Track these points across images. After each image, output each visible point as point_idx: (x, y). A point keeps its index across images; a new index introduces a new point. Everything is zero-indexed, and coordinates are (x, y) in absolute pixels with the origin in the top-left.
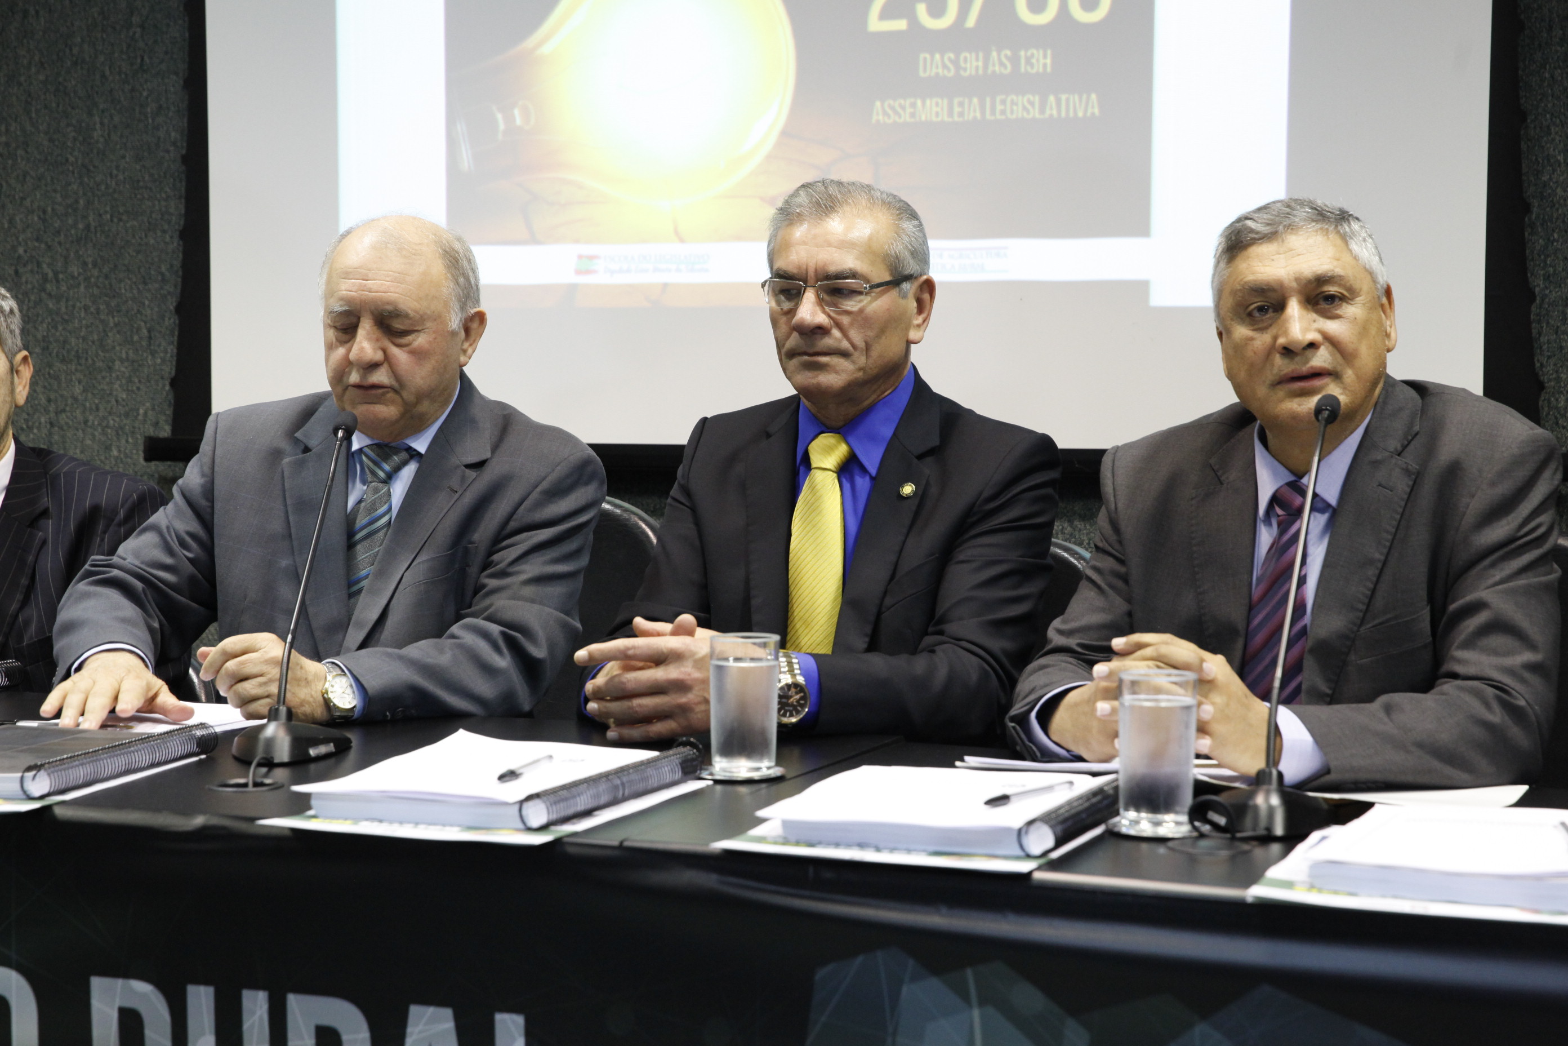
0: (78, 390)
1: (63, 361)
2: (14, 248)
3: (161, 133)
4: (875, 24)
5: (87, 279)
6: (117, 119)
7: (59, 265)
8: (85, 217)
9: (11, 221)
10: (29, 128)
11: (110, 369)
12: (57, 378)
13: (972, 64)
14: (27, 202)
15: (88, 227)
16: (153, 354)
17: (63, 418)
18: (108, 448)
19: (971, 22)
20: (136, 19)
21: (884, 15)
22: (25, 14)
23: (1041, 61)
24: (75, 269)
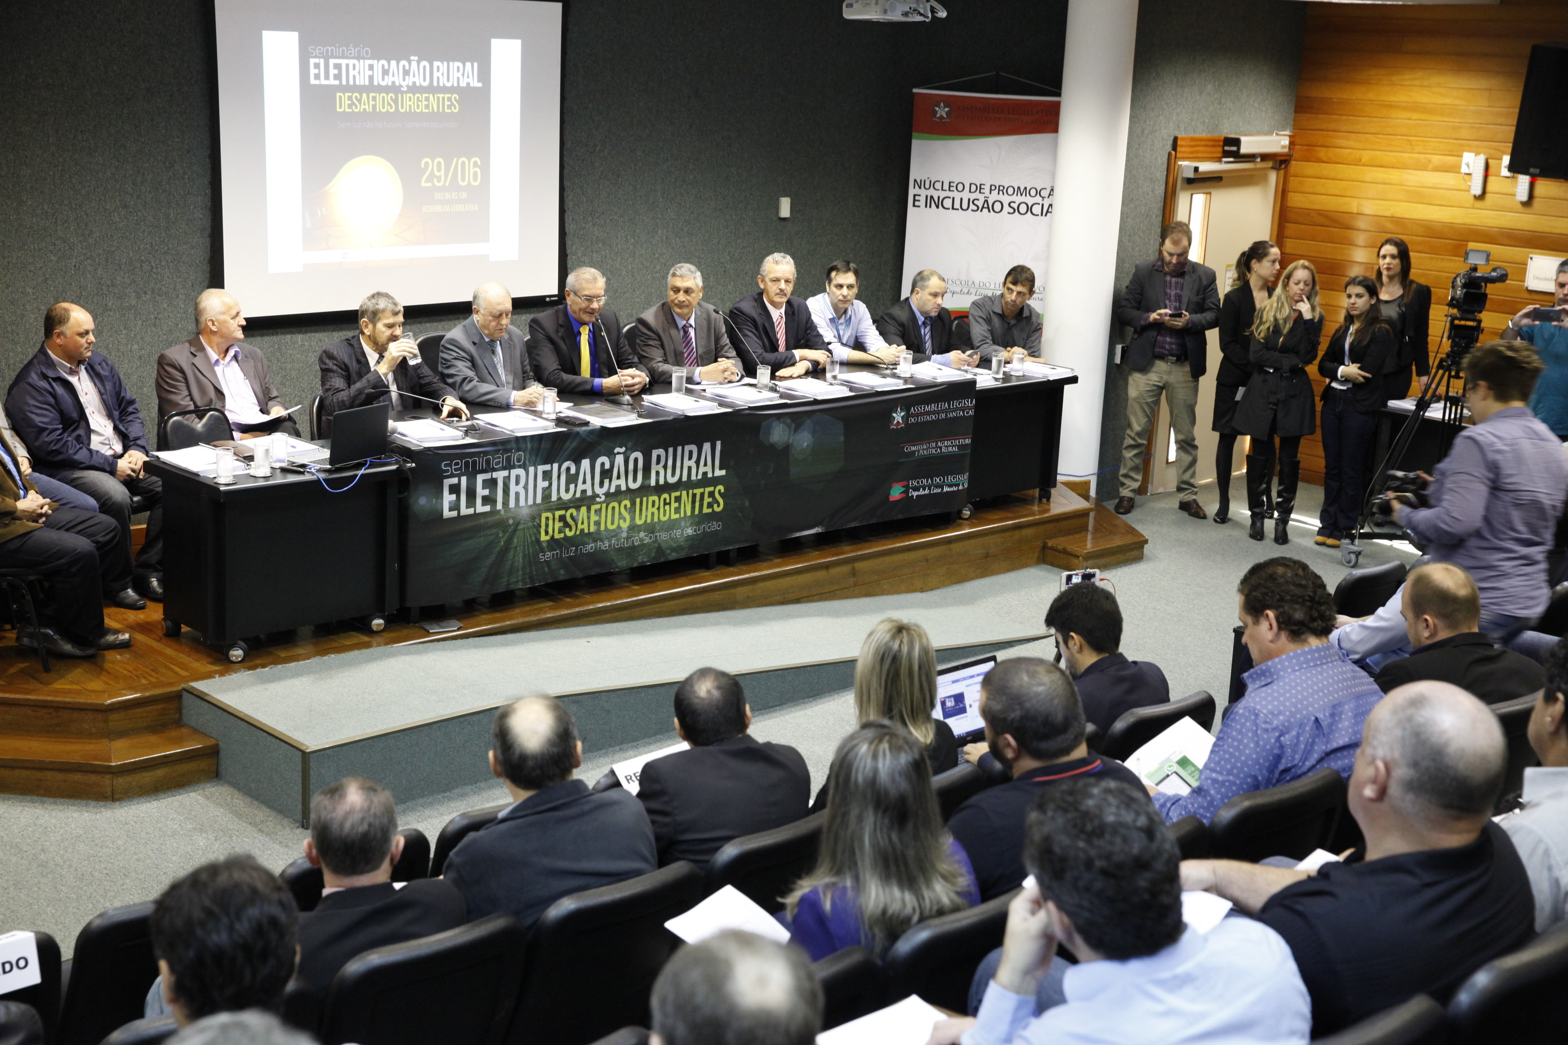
0: (165, 305)
1: (160, 295)
2: (140, 257)
3: (196, 215)
4: (423, 184)
5: (169, 267)
6: (179, 211)
7: (158, 262)
8: (167, 245)
9: (139, 248)
10: (145, 214)
11: (177, 297)
12: (158, 302)
13: (448, 196)
14: (145, 241)
15: (168, 249)
16: (194, 291)
17: (160, 316)
18: (178, 325)
19: (447, 184)
20: (186, 176)
21: (426, 181)
22: (144, 174)
23: (464, 195)
24: (164, 263)
